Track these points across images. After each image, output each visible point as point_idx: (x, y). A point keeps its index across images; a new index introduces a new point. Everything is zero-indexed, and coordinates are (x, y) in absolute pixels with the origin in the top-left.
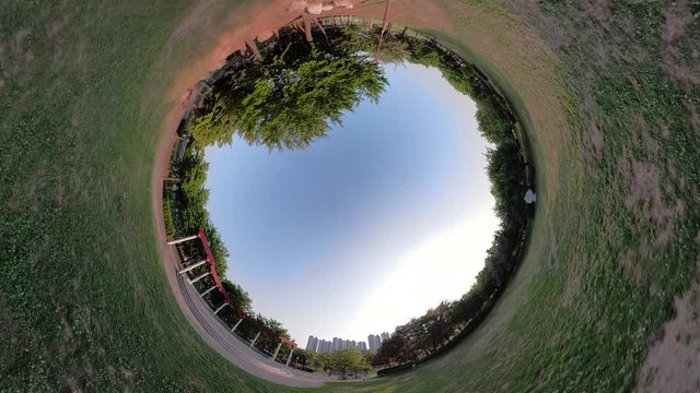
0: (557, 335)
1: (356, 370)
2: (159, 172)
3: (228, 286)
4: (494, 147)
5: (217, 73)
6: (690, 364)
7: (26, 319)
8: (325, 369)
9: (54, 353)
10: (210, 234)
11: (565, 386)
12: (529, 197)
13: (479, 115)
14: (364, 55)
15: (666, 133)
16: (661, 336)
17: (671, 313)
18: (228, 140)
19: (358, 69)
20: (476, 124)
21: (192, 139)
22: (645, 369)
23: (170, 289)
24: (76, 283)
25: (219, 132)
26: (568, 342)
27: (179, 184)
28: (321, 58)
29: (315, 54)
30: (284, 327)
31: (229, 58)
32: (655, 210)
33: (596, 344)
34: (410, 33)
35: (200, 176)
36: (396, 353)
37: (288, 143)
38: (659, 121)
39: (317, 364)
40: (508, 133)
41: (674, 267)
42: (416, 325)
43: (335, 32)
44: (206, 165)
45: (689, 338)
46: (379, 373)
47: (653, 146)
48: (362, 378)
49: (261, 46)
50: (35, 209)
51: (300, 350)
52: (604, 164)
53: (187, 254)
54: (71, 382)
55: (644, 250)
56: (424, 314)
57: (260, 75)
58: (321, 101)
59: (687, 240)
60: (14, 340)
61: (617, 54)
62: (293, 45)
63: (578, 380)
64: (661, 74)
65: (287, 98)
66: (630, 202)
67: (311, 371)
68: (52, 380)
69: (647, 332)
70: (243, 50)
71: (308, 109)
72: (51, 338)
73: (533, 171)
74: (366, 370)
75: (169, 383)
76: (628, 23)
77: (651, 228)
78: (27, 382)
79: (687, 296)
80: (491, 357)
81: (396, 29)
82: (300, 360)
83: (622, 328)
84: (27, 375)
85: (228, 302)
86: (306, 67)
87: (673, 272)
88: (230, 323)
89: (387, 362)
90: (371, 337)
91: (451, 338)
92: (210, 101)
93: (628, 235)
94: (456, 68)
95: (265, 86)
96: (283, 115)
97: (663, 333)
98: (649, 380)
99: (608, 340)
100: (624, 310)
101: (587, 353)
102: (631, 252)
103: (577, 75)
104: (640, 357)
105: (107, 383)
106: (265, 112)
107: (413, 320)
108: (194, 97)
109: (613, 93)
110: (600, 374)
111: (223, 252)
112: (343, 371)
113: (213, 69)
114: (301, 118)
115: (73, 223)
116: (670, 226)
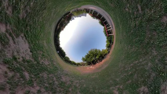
0: (42, 36)
1: (75, 11)
2: (113, 46)
3: (103, 25)
4: (66, 56)
5: (103, 59)
6: (23, 49)
7: (144, 29)
8: (82, 10)
9: (141, 19)
10: (106, 35)
11: (35, 29)
12: (58, 52)
13: (69, 59)
14: (85, 62)
15: (48, 69)
16: (29, 48)
17: (31, 51)
18: (102, 50)
19: (86, 60)
20: (69, 58)
21: (108, 50)
22: (27, 42)
23: (115, 26)
24: (132, 31)
25: (104, 51)
26: (40, 36)
27: (111, 44)
28: (90, 61)
29: (91, 62)
30: (92, 18)
31: (102, 61)
32: (43, 60)
33: (36, 39)
34: (80, 66)
35: (107, 45)
36: (68, 18)
37: (94, 50)
38: (50, 69)
39: (84, 11)
40: (65, 58)
41: (36, 57)
42: (66, 24)
43: (89, 65)
44: (106, 46)
45: (26, 51)
46: (70, 12)
47: (49, 67)
48: (73, 10)
49: (98, 62)
50: (134, 46)
51: (88, 13)
52: (52, 61)
53: (111, 32)
54: (140, 12)
55: (40, 55)
56: (65, 27)
57: (98, 59)
58: (90, 56)
59: (37, 60)
60: (148, 26)
61: (58, 73)
62: (94, 63)
63: (34, 32)
64: (53, 74)
65: (94, 56)
66: (46, 59)
67: (85, 9)
68: (144, 14)
69: (31, 47)
70: (100, 62)
71: (91, 54)
72: (141, 23)
73: (60, 55)
74: (73, 12)
75: (118, 5)
76: (59, 76)
77: (42, 58)
78: (150, 16)
79: (31, 55)
80: (50, 26)
81: (82, 66)
82: (87, 11)
83: (35, 44)
84: (149, 17)
85: (103, 22)
86: (92, 60)
87: (35, 56)
88: (103, 18)
89: (69, 15)
90: (74, 19)
91: (59, 25)
92: (105, 55)
93: (43, 55)
94: (74, 63)
95: (97, 57)
96: (95, 54)
97: (29, 49)
98: (25, 41)
99: (35, 41)
100: (36, 47)
101: (36, 37)
102: (42, 54)
103: (61, 69)
104: (29, 43)
105: (132, 9)
106: (97, 54)
107: (67, 25)
108: (107, 56)
109: (56, 69)
110: (32, 36)
111: (104, 32)
112: (78, 11)
113: (104, 60)
114: (92, 53)
115: (129, 42)
116: (40, 60)
